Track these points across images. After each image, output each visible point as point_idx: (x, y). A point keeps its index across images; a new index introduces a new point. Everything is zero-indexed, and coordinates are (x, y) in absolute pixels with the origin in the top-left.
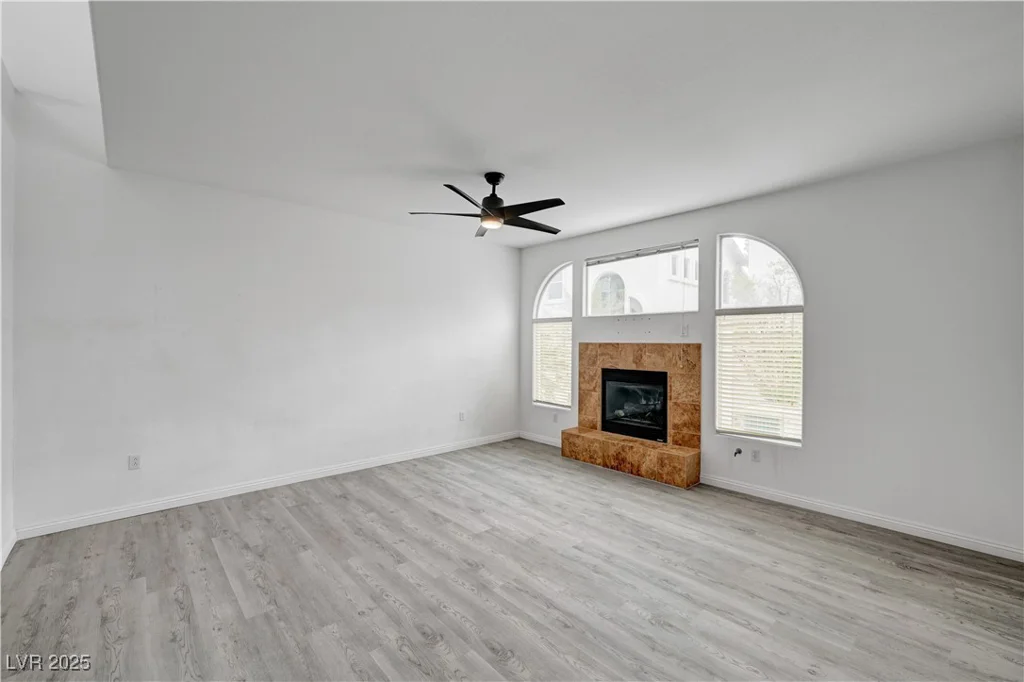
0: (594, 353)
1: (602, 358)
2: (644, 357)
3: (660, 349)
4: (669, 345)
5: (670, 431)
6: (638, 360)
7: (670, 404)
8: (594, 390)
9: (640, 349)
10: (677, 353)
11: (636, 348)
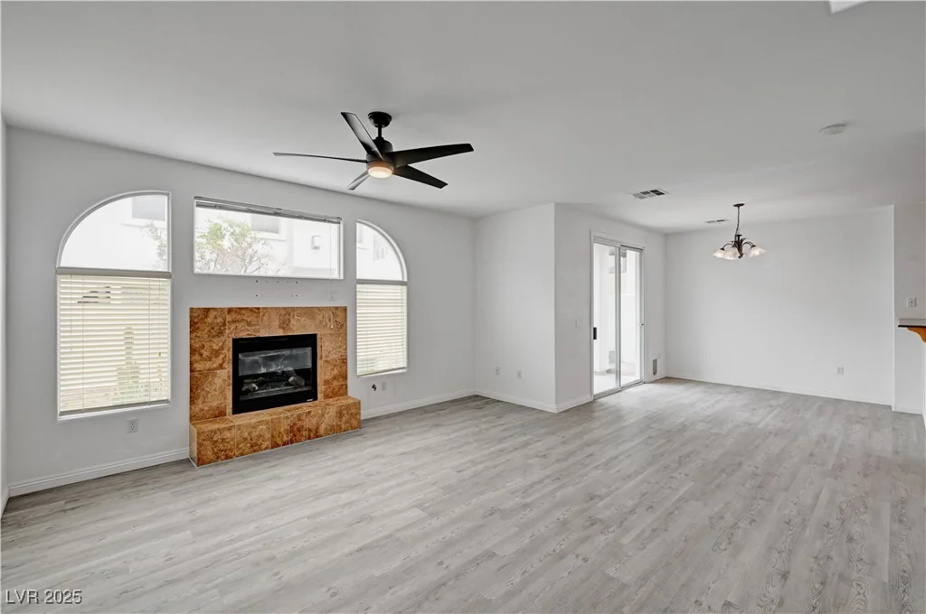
0: (219, 320)
1: (233, 327)
2: (293, 321)
3: (310, 312)
4: (319, 308)
5: (321, 388)
6: (284, 324)
7: (320, 363)
8: (221, 367)
9: (288, 312)
10: (327, 316)
11: (283, 312)
